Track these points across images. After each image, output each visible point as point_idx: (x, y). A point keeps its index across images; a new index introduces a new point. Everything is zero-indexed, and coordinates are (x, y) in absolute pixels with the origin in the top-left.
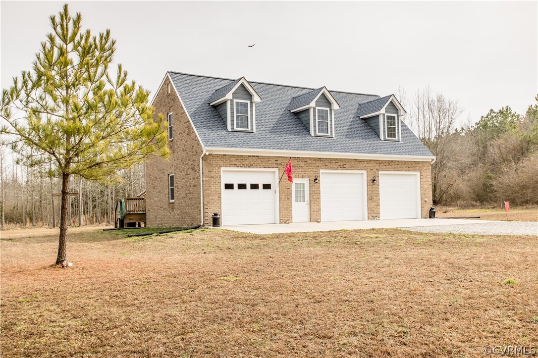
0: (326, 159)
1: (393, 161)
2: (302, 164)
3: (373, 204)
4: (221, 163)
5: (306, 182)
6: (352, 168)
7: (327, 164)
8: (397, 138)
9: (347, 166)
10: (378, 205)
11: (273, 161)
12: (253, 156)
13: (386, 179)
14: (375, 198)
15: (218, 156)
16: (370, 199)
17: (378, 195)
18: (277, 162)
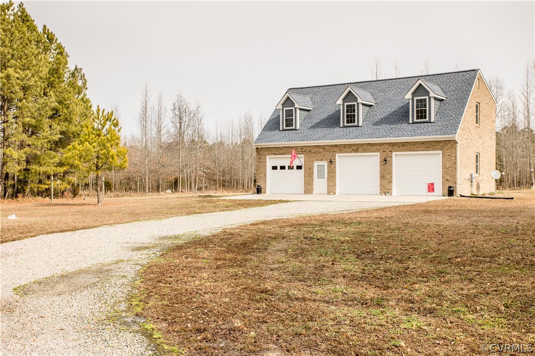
0: (341, 145)
1: (408, 142)
2: (321, 150)
3: (385, 182)
4: (266, 153)
5: (325, 164)
6: (365, 151)
7: (342, 149)
8: (427, 119)
9: (360, 149)
10: (391, 182)
11: (300, 149)
12: (286, 147)
13: (399, 160)
14: (387, 176)
15: (264, 148)
16: (382, 177)
17: (390, 173)
18: (303, 150)
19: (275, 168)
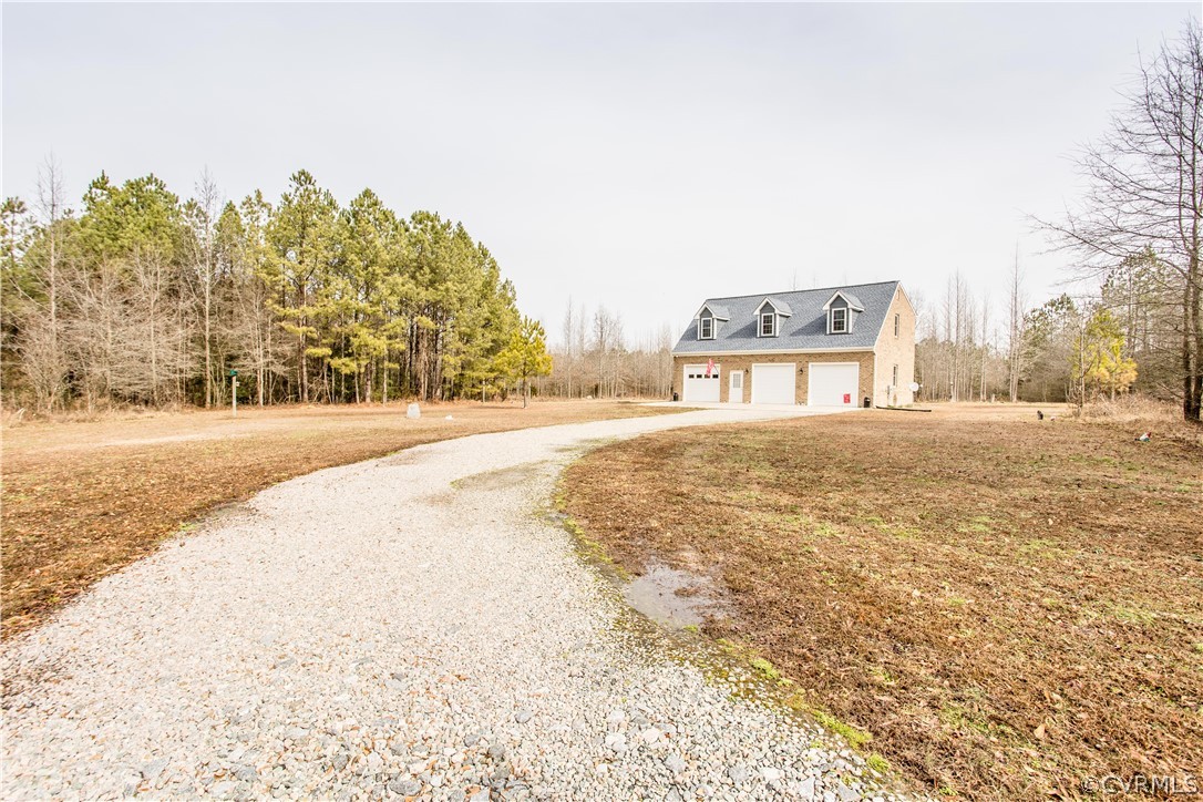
0: (758, 355)
1: (824, 353)
2: (737, 359)
3: (800, 392)
4: (684, 362)
5: (741, 373)
6: (781, 361)
7: (758, 359)
8: (845, 331)
9: (776, 359)
10: (806, 392)
11: (717, 359)
12: (703, 356)
13: (814, 370)
14: (802, 386)
15: (682, 357)
16: (798, 387)
17: (806, 383)
19: (691, 376)
